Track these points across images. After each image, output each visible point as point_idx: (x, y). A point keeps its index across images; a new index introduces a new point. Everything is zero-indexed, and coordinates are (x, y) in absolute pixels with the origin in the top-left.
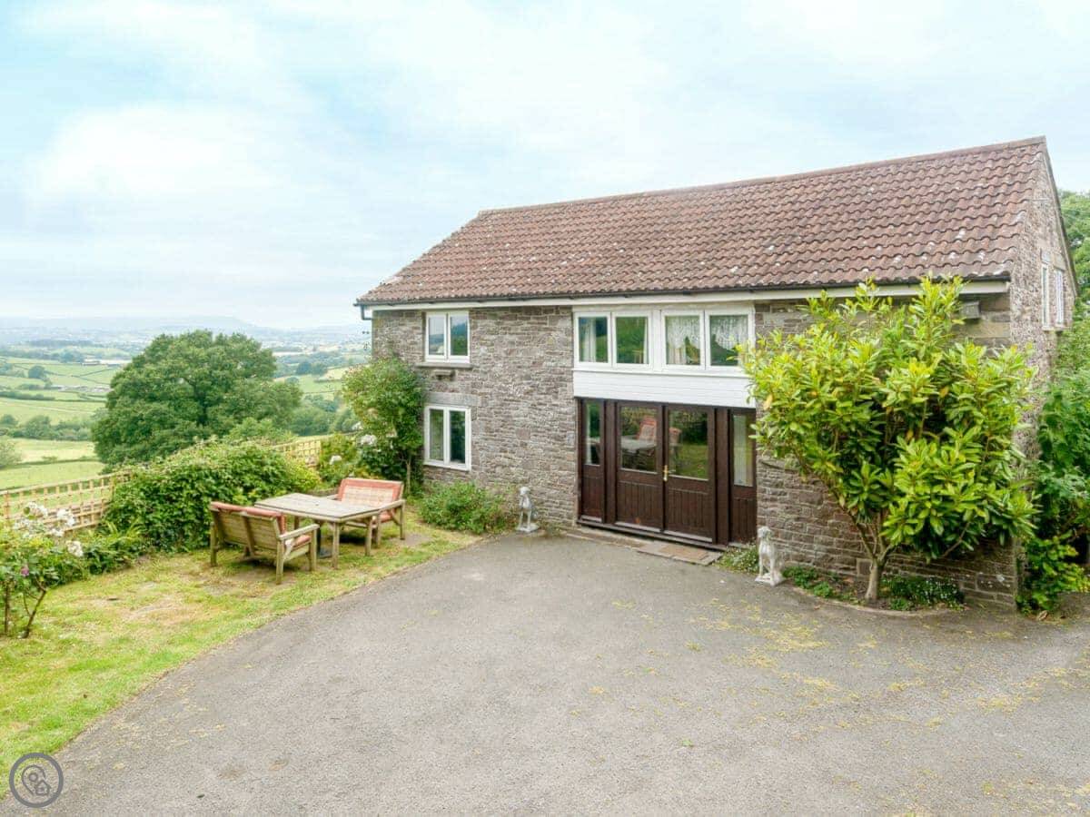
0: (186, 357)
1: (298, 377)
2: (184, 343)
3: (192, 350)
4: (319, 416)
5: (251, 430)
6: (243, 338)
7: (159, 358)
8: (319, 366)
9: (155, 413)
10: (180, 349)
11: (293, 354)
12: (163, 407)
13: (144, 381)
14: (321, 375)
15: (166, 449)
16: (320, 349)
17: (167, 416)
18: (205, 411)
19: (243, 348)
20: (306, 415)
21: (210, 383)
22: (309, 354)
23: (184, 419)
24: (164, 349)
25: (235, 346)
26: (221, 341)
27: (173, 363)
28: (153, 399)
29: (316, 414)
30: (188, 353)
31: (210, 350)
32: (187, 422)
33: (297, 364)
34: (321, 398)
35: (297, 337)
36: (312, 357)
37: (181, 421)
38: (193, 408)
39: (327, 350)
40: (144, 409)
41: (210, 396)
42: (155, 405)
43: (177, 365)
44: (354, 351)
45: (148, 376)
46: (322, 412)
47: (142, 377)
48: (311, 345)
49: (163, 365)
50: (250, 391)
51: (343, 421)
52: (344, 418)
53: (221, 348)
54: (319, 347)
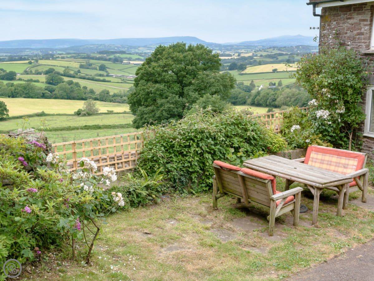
0: (172, 58)
1: (230, 72)
2: (171, 50)
3: (176, 54)
4: (242, 94)
5: (208, 101)
6: (202, 47)
7: (159, 59)
8: (241, 65)
9: (157, 90)
10: (169, 54)
11: (227, 58)
12: (161, 86)
13: (152, 72)
14: (243, 70)
15: (164, 110)
16: (242, 55)
17: (164, 92)
18: (183, 89)
19: (203, 53)
20: (235, 94)
21: (185, 73)
22: (236, 58)
23: (173, 93)
24: (161, 54)
25: (198, 52)
26: (191, 49)
27: (166, 62)
28: (156, 82)
29: (240, 93)
30: (174, 56)
31: (185, 54)
32: (174, 95)
33: (229, 64)
34: (243, 84)
35: (229, 48)
36: (238, 59)
37: (171, 95)
38: (177, 87)
39: (247, 55)
40: (152, 87)
41: (186, 81)
42: (157, 85)
43: (168, 63)
44: (261, 56)
45: (153, 69)
46: (243, 92)
47: (150, 69)
48: (236, 52)
49: (161, 63)
50: (207, 78)
51: (256, 97)
52: (256, 96)
53: (191, 53)
54: (242, 54)
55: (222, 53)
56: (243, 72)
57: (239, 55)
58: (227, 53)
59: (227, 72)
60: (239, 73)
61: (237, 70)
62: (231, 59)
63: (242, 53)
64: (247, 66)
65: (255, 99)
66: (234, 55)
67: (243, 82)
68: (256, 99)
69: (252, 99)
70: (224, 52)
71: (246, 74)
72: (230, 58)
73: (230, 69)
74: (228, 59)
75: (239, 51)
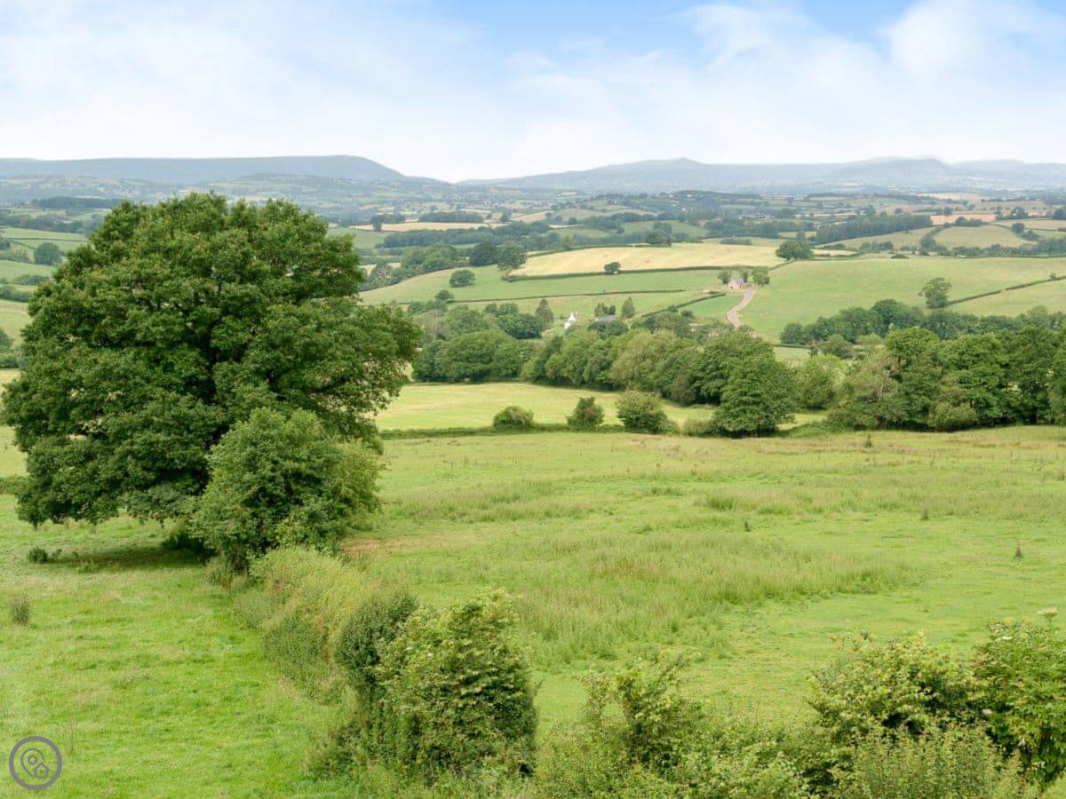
1: (471, 269)
4: (503, 346)
7: (118, 255)
8: (511, 249)
14: (516, 267)
16: (515, 218)
20: (482, 345)
22: (494, 226)
24: (127, 235)
27: (141, 266)
29: (499, 342)
34: (514, 309)
35: (476, 196)
36: (501, 232)
39: (528, 219)
43: (149, 271)
44: (573, 221)
46: (509, 338)
48: (497, 210)
49: (122, 270)
51: (548, 356)
52: (549, 352)
54: (513, 215)
55: (454, 210)
56: (515, 273)
57: (504, 219)
58: (470, 210)
59: (465, 271)
60: (503, 273)
61: (496, 266)
62: (481, 229)
63: (515, 211)
64: (529, 253)
65: (545, 362)
66: (489, 217)
67: (516, 302)
68: (548, 362)
69: (538, 362)
70: (459, 207)
71: (524, 278)
72: (476, 226)
73: (475, 264)
74: (472, 230)
75: (507, 205)
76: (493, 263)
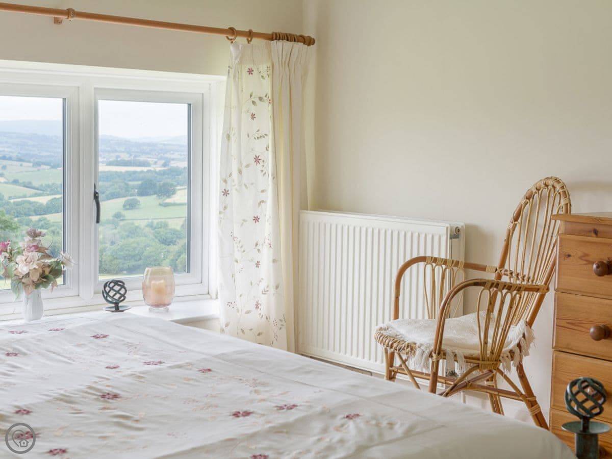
55: (132, 158)
56: (168, 201)
57: (165, 165)
58: (142, 158)
59: (133, 199)
60: (161, 201)
61: (155, 196)
62: (148, 171)
64: (179, 187)
66: (156, 163)
70: (135, 156)
71: (174, 204)
72: (145, 169)
73: (141, 194)
74: (142, 172)
76: (154, 194)
